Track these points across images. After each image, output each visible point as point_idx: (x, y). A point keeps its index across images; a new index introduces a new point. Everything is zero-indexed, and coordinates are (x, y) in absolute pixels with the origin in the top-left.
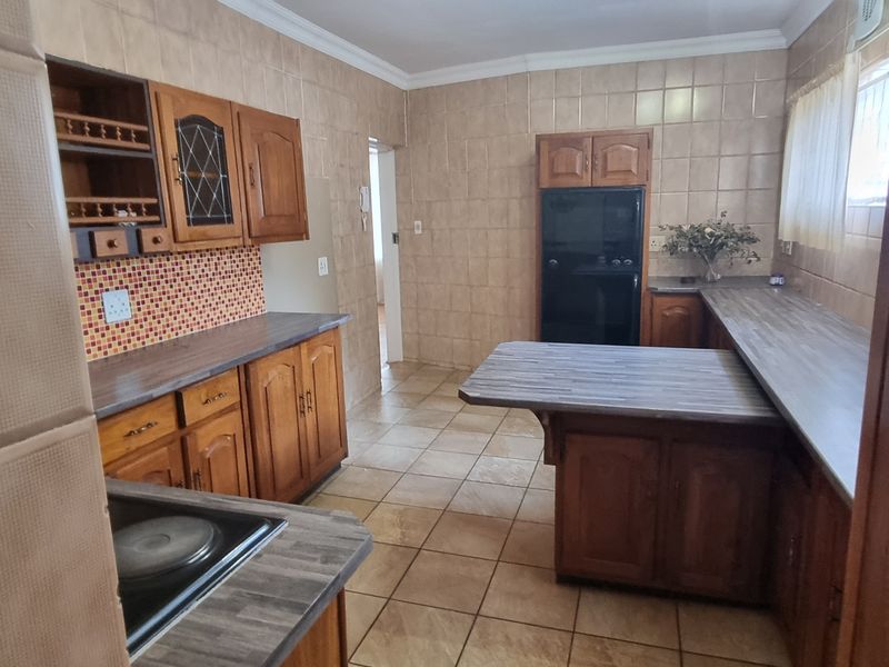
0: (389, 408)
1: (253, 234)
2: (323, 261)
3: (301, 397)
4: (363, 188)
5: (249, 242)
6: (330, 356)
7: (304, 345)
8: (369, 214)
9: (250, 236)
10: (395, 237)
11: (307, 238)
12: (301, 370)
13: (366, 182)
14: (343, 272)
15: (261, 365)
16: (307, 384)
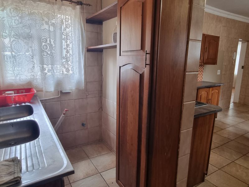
0: (231, 112)
1: (204, 62)
2: (219, 71)
3: (208, 100)
4: (235, 53)
5: (203, 64)
6: (217, 93)
7: (211, 88)
8: (235, 60)
9: (203, 63)
10: (243, 67)
11: (216, 64)
12: (209, 94)
13: (236, 51)
14: (224, 74)
15: (201, 90)
16: (210, 97)
